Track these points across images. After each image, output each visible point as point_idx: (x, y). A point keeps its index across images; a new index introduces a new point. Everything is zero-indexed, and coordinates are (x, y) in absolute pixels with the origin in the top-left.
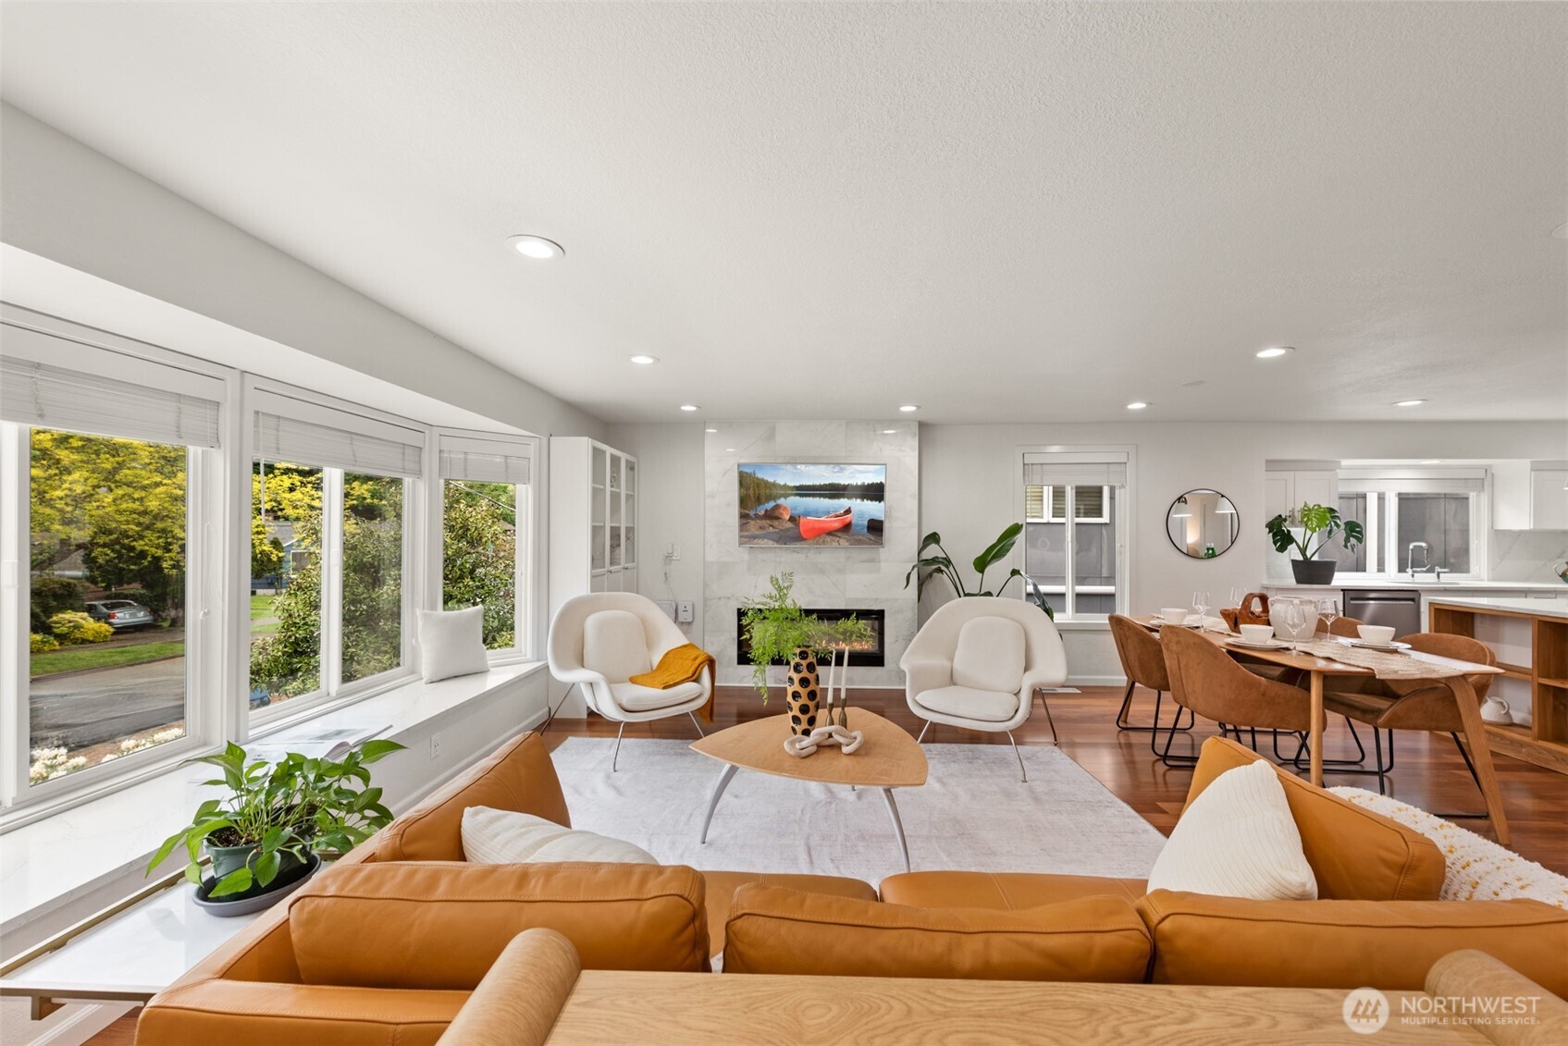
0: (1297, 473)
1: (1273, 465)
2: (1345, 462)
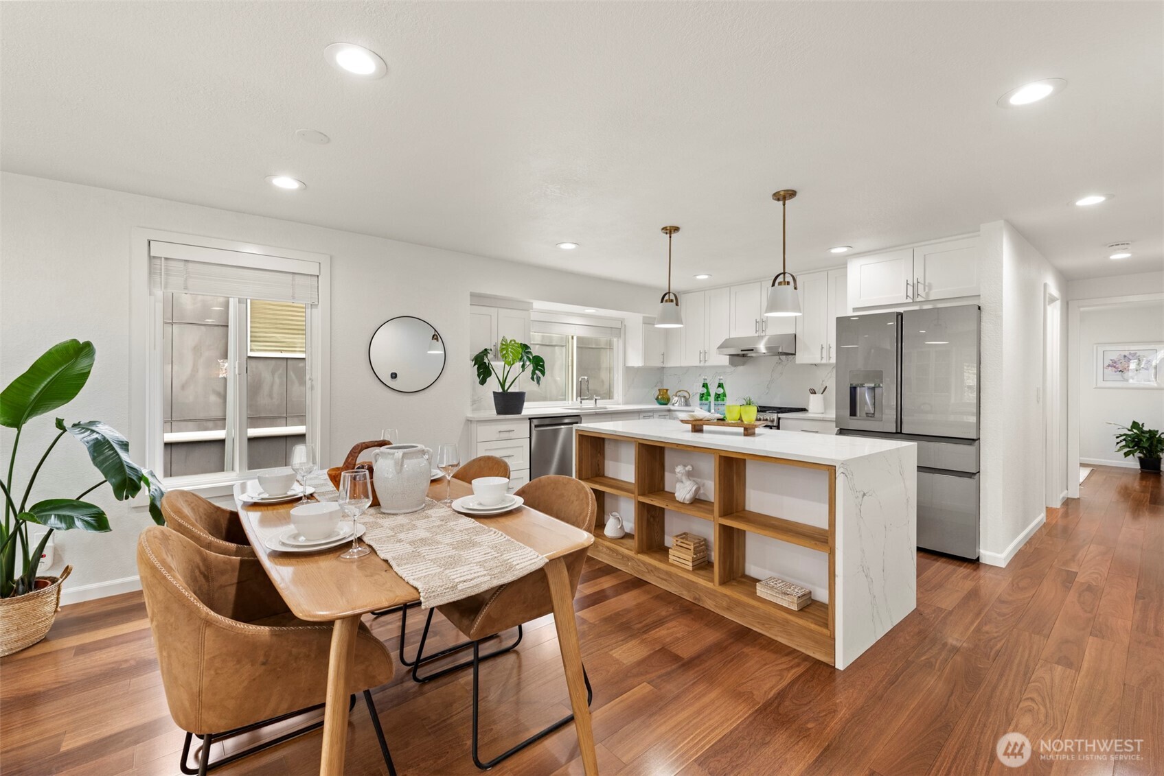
0: (500, 309)
1: (478, 299)
2: (538, 305)
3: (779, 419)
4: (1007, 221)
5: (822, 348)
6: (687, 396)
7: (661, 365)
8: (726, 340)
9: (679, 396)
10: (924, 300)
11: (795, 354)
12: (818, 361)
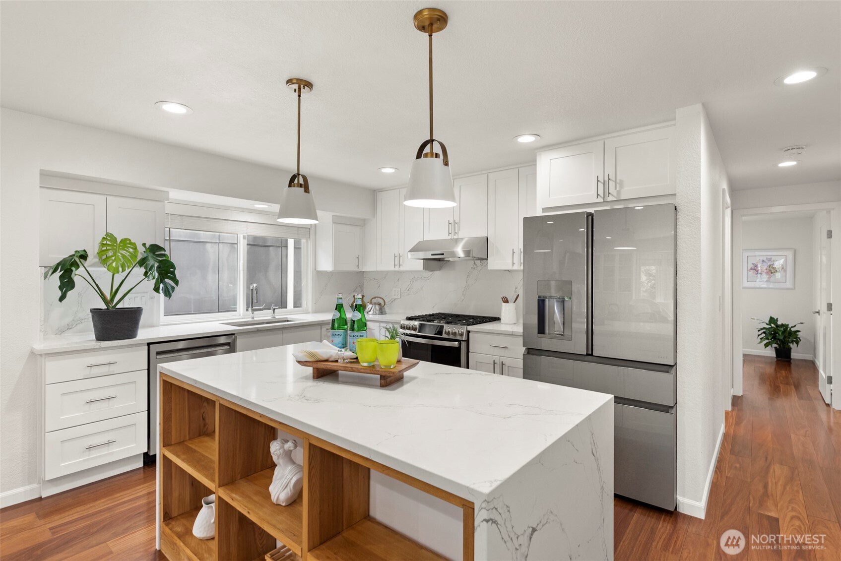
0: (110, 198)
2: (175, 194)
3: (468, 332)
4: (705, 106)
5: (514, 252)
6: (383, 304)
7: (356, 269)
8: (420, 242)
9: (375, 304)
10: (615, 199)
11: (487, 259)
12: (510, 267)
